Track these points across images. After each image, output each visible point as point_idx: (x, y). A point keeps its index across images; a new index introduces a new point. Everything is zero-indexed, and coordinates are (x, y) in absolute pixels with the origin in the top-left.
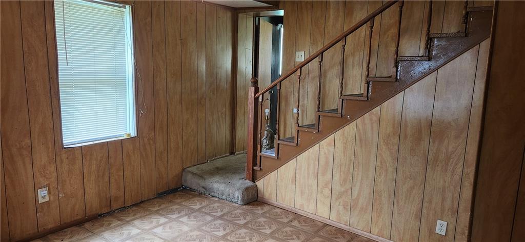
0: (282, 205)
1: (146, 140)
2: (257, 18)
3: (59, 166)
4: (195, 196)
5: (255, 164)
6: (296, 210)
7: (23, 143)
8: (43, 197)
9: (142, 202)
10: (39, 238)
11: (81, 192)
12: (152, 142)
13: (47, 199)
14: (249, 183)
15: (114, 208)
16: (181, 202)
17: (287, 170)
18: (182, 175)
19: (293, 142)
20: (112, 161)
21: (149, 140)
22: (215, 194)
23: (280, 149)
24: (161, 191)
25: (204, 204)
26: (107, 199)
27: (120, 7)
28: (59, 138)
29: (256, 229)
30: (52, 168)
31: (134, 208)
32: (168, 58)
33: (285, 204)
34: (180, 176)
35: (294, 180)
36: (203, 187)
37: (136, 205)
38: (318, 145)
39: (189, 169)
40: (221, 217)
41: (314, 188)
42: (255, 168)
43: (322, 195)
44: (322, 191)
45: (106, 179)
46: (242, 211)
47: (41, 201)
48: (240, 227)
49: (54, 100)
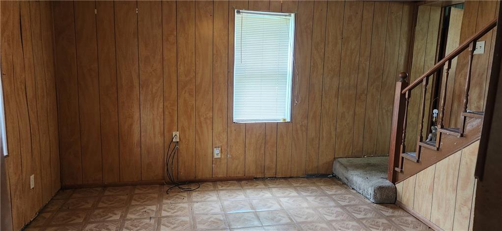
0: (418, 215)
1: (298, 126)
2: (447, 8)
3: (229, 135)
4: (337, 184)
5: (396, 165)
6: (432, 224)
7: (208, 115)
8: (217, 154)
9: (291, 177)
10: (212, 182)
11: (242, 158)
12: (304, 129)
13: (219, 156)
14: (388, 183)
15: (267, 176)
16: (322, 186)
17: (425, 176)
18: (333, 164)
19: (435, 146)
20: (268, 138)
21: (301, 126)
22: (355, 187)
23: (422, 151)
24: (310, 173)
25: (339, 192)
26: (261, 166)
27: (286, 16)
28: (231, 115)
29: (368, 226)
30: (225, 136)
31: (283, 180)
32: (326, 56)
33: (421, 215)
34: (330, 165)
35: (432, 189)
36: (346, 178)
37: (285, 178)
38: (460, 152)
39: (340, 160)
40: (343, 207)
41: (452, 202)
42: (396, 169)
43: (460, 213)
44: (461, 210)
45: (262, 152)
46: (369, 208)
47: (216, 156)
48: (354, 219)
49: (230, 87)
